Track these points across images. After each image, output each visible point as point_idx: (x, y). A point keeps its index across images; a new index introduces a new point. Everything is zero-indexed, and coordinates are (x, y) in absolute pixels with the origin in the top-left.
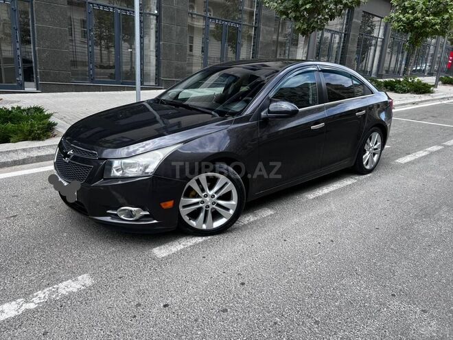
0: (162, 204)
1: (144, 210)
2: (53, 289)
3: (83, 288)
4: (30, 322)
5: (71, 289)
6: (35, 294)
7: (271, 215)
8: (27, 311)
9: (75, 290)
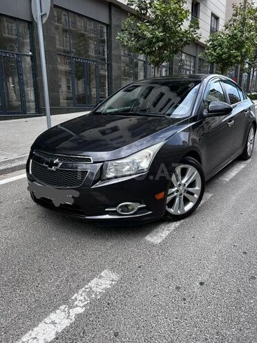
0: (156, 196)
1: (141, 204)
2: (87, 290)
3: (114, 283)
4: (90, 326)
5: (104, 286)
6: (73, 298)
7: (212, 197)
8: (78, 316)
9: (109, 287)
